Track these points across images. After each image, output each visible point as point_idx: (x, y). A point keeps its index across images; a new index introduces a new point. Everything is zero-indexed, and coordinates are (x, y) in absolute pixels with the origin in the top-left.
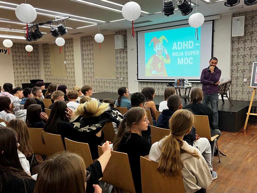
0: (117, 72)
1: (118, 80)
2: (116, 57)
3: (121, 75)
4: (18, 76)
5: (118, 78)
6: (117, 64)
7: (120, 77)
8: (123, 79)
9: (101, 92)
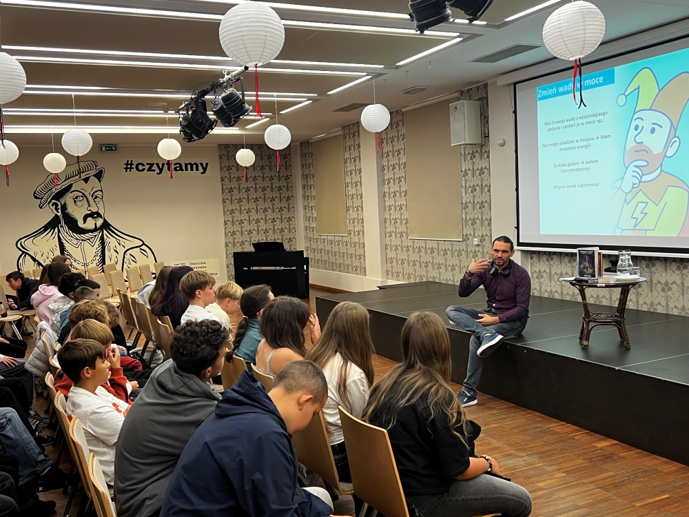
0: (464, 218)
1: (467, 245)
2: (462, 171)
3: (474, 229)
4: (235, 230)
5: (465, 238)
6: (464, 194)
7: (472, 234)
8: (481, 241)
9: (425, 280)
